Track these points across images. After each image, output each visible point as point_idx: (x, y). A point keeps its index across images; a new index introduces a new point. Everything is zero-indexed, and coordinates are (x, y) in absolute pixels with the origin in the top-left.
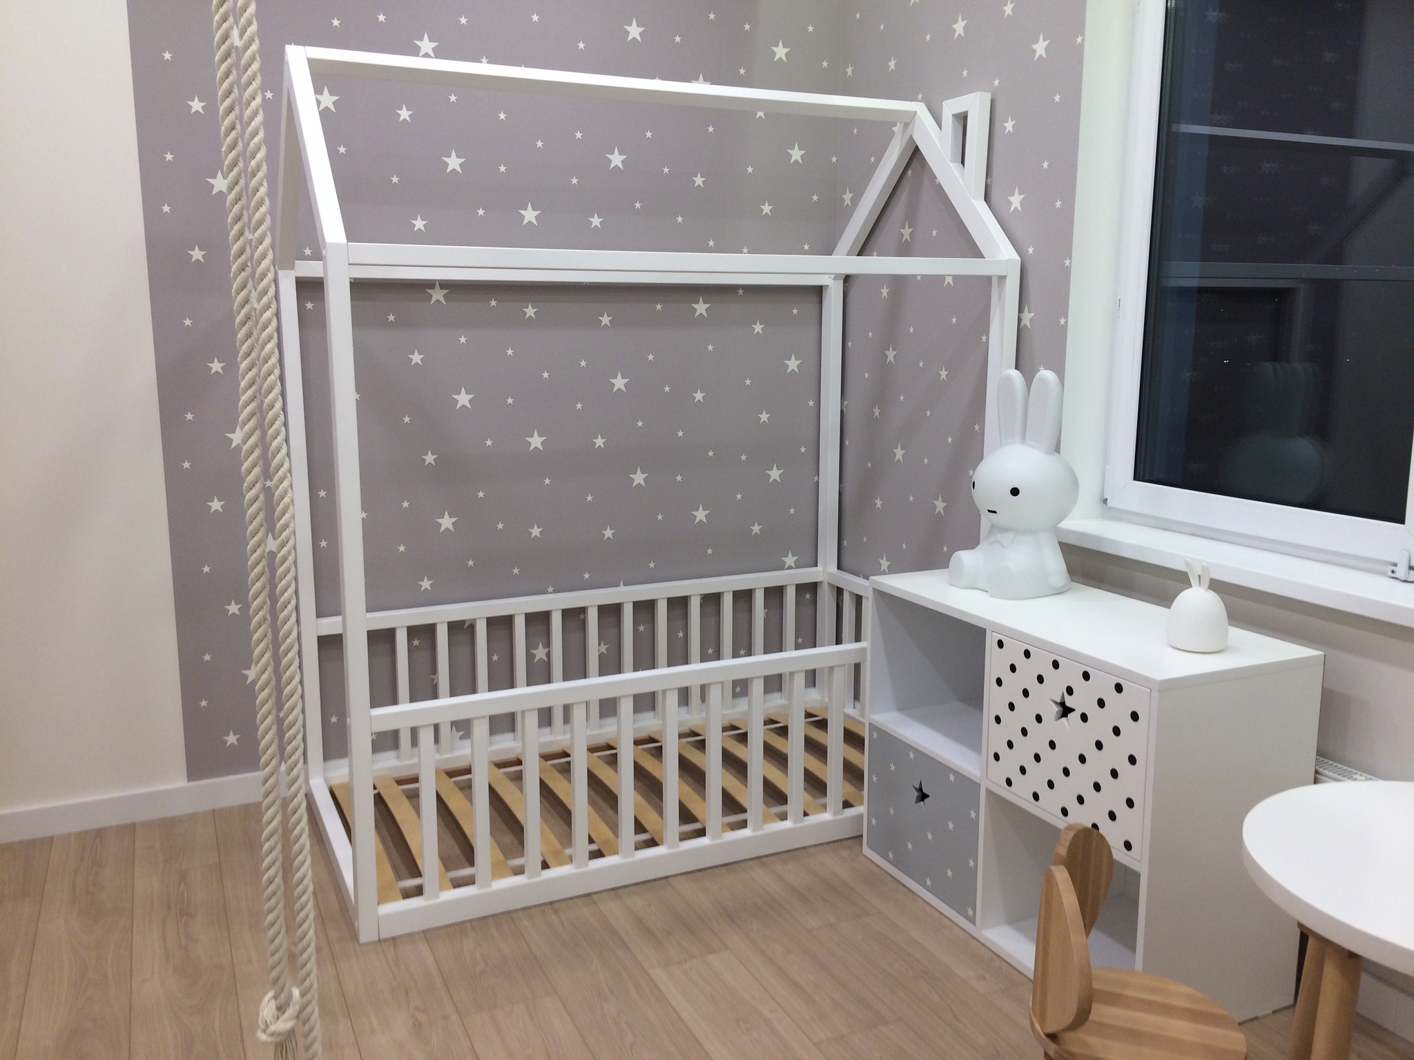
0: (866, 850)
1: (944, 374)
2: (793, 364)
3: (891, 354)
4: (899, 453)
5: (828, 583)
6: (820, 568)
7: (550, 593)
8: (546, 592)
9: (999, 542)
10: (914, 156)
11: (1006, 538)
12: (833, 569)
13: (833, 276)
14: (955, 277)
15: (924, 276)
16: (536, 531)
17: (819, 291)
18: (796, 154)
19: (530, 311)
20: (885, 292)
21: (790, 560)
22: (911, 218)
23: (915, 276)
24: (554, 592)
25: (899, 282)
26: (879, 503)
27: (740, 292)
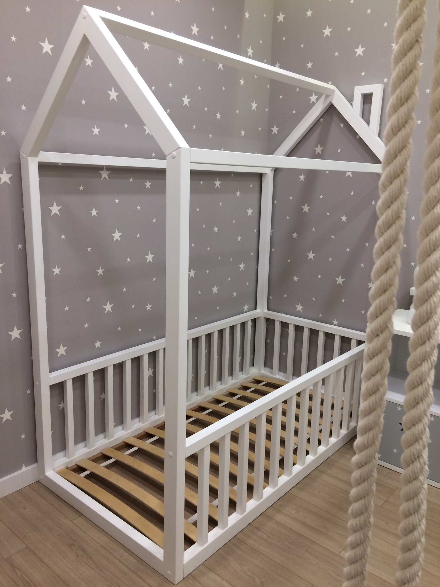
2: (250, 212)
3: (306, 208)
8: (153, 340)
10: (331, 110)
12: (265, 310)
13: (271, 169)
14: (353, 173)
15: (330, 171)
17: (261, 176)
18: (254, 106)
20: (302, 178)
21: (246, 308)
22: (322, 141)
23: (325, 171)
24: (157, 339)
25: (312, 174)
26: (296, 279)
27: (232, 175)
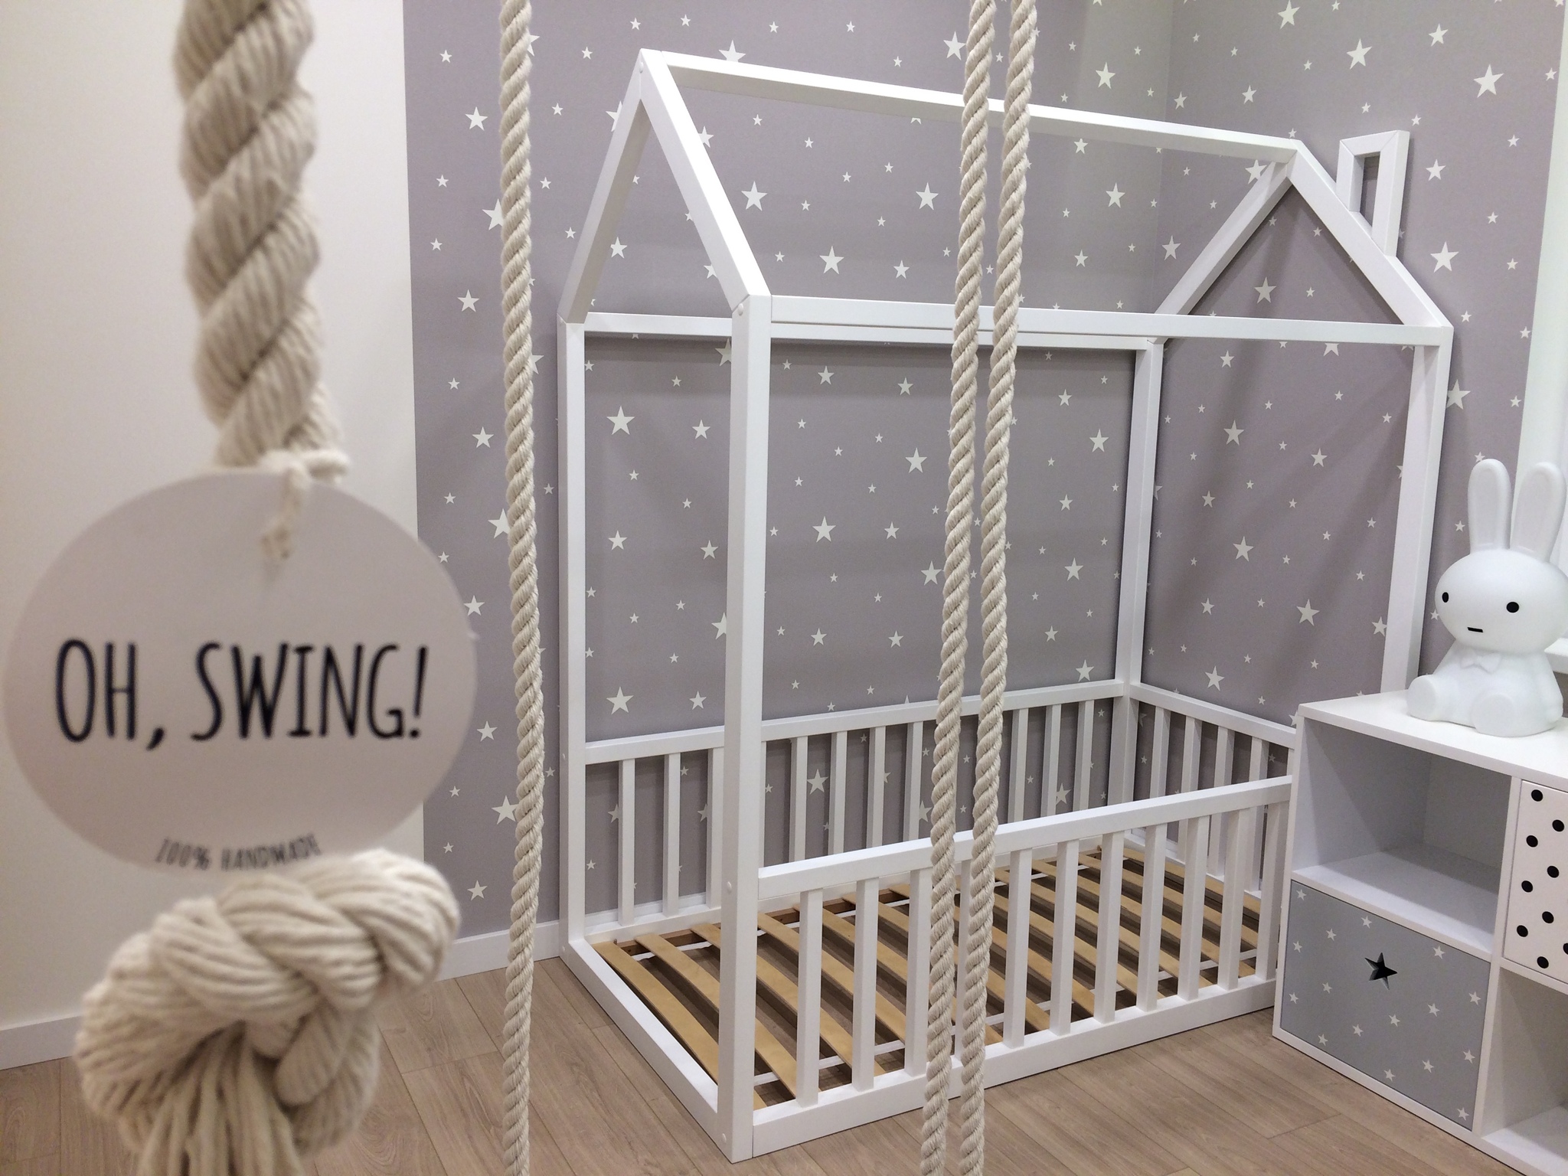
0: (1277, 1031)
1: (1319, 458)
2: (1099, 442)
3: (1234, 434)
4: (1243, 549)
5: (1131, 699)
6: (1118, 680)
7: (831, 711)
8: (826, 711)
9: (1480, 667)
10: (1289, 199)
11: (1490, 662)
12: (1136, 682)
13: (1154, 340)
14: (1342, 345)
15: (1290, 343)
16: (819, 638)
17: (1131, 358)
18: (1115, 196)
19: (826, 376)
20: (1227, 359)
21: (1085, 671)
22: (1273, 273)
23: (1277, 342)
24: (836, 709)
25: (1249, 351)
26: (1208, 607)
27: (1049, 356)
